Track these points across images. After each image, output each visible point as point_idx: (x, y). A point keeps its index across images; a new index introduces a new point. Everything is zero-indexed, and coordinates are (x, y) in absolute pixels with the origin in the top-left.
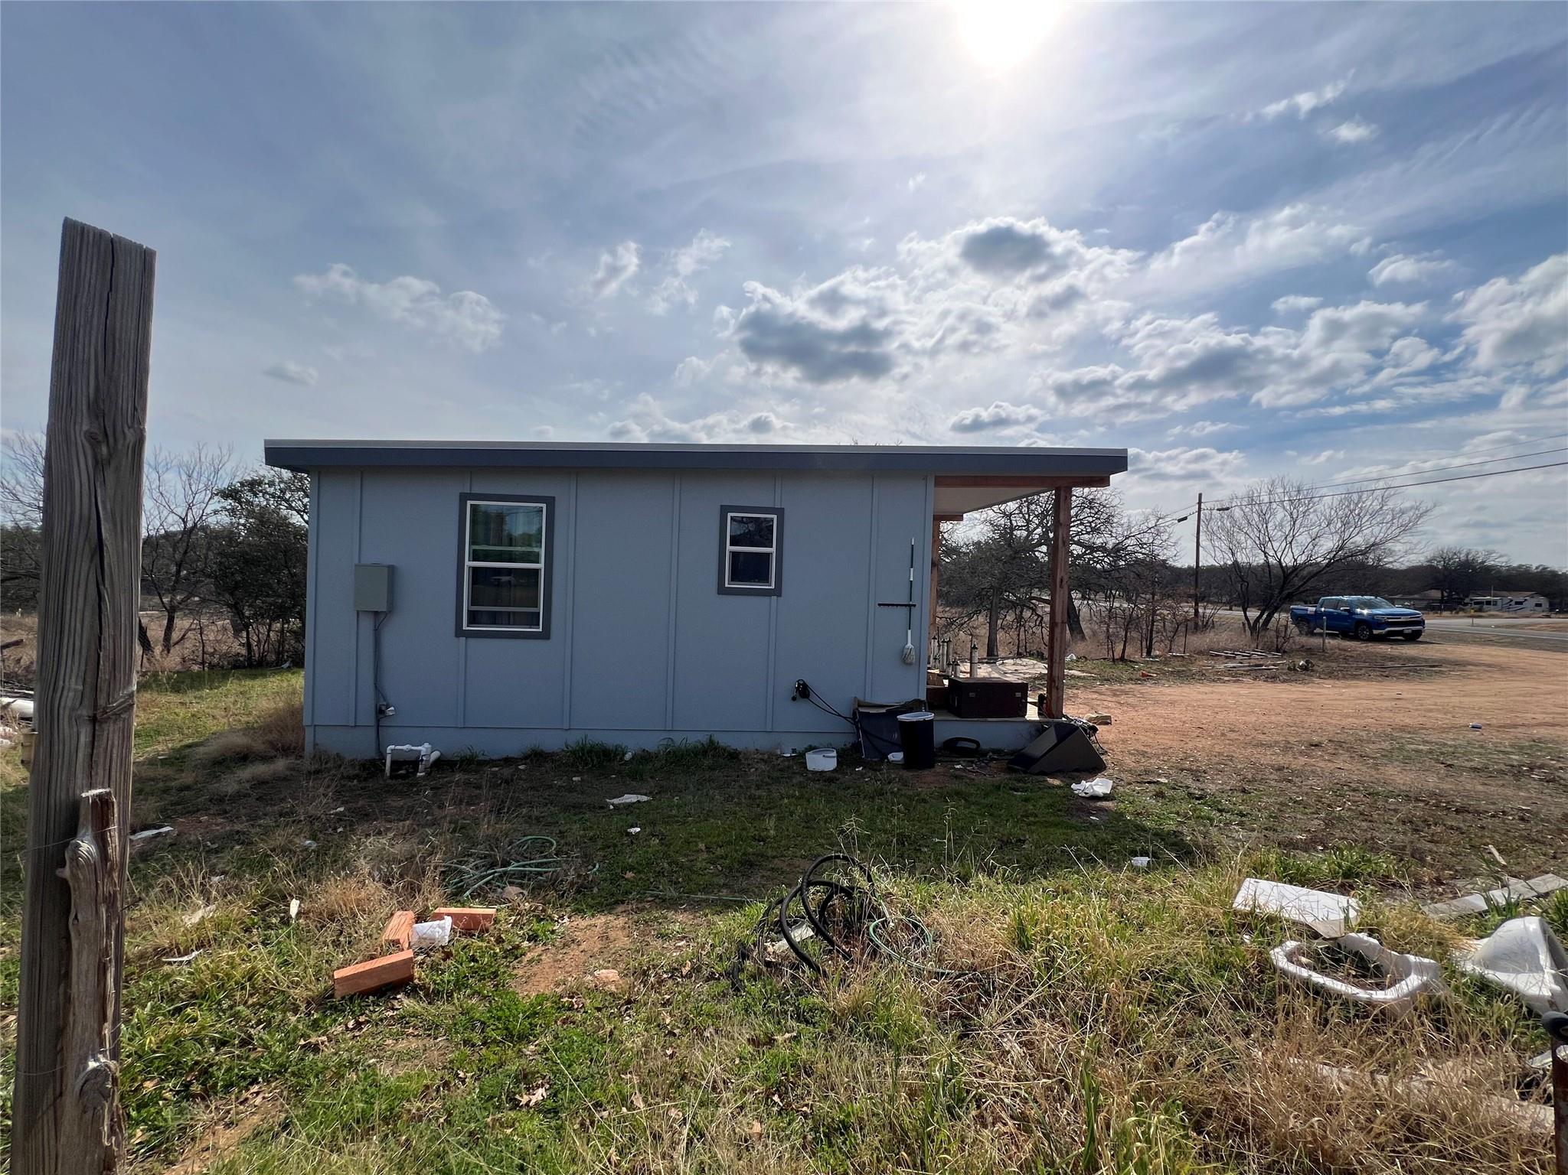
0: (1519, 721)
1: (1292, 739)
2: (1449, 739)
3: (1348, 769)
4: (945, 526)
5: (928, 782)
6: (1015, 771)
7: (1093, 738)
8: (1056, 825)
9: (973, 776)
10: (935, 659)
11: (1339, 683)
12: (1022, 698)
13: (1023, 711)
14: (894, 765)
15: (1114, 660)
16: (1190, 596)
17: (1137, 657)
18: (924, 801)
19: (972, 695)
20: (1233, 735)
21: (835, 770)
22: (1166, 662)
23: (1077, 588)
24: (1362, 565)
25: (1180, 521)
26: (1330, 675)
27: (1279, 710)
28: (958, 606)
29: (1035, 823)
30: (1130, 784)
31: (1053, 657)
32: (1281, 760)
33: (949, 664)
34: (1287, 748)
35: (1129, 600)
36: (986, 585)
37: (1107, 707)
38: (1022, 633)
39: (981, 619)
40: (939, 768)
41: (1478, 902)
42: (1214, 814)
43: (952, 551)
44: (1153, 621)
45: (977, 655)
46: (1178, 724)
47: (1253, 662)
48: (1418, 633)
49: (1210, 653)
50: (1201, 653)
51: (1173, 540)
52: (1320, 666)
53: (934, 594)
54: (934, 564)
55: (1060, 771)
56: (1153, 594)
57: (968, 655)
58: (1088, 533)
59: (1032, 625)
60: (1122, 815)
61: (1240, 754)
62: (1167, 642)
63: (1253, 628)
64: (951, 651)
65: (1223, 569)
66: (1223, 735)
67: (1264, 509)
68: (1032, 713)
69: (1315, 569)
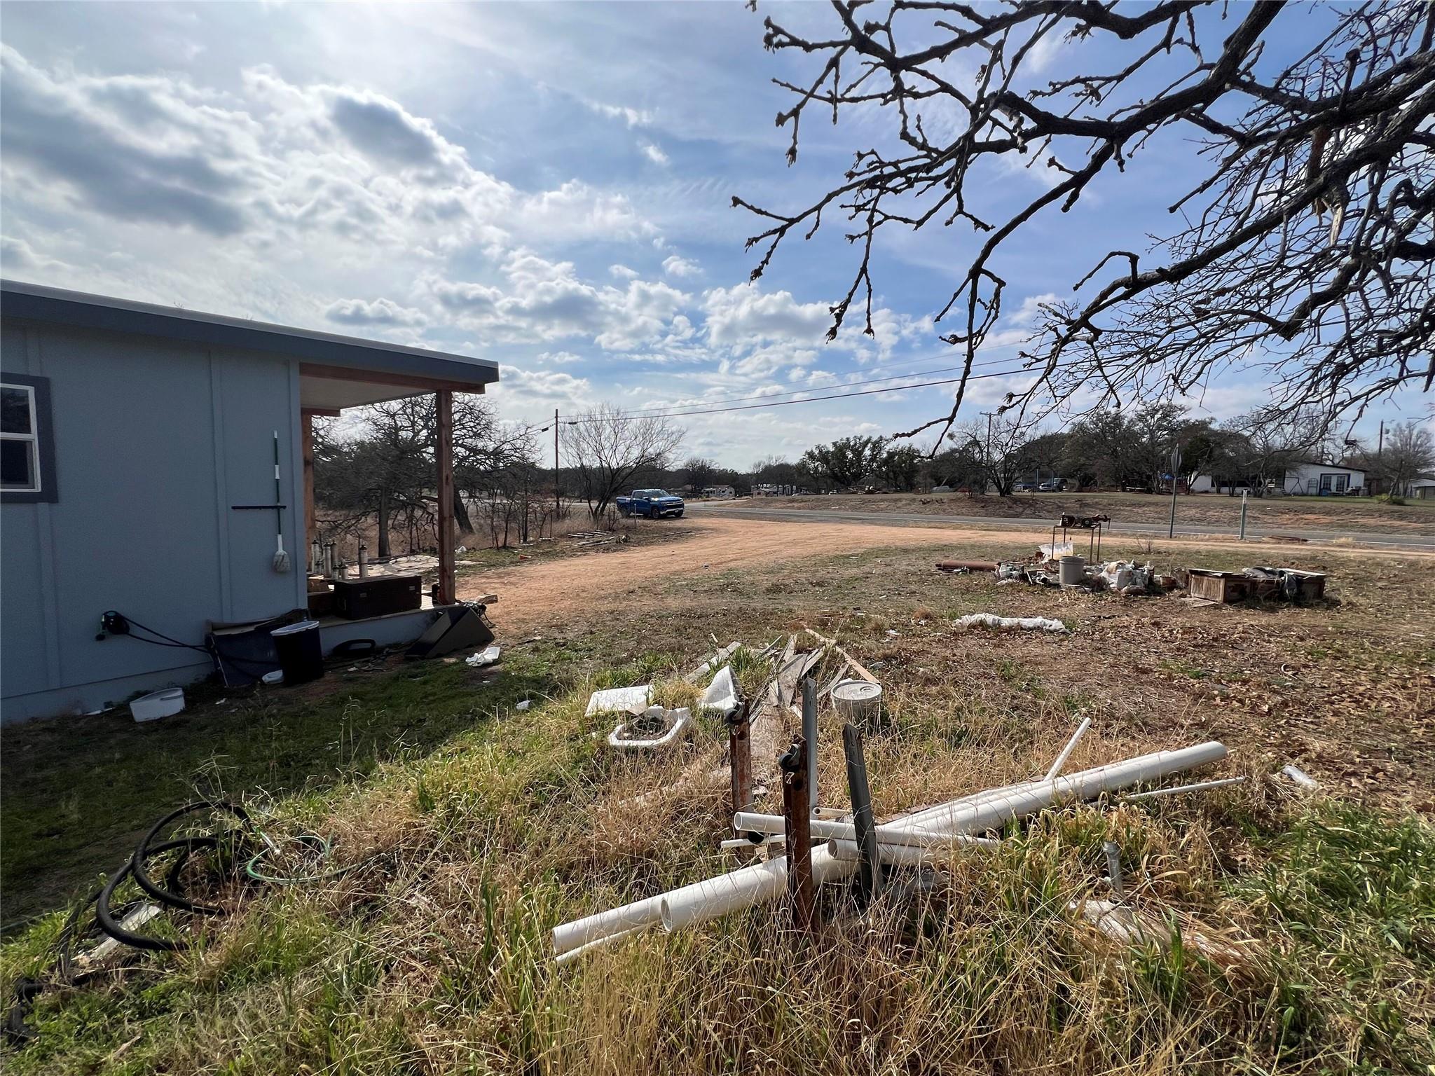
0: (723, 560)
1: (619, 591)
2: (695, 575)
3: (649, 604)
4: (319, 422)
5: (317, 693)
6: (412, 659)
7: (483, 616)
8: (453, 697)
9: (367, 675)
10: (317, 564)
11: (644, 549)
12: (415, 591)
13: (418, 602)
14: (273, 686)
15: (498, 548)
16: (553, 491)
17: (516, 544)
18: (313, 713)
19: (363, 595)
20: (584, 595)
21: (182, 712)
22: (538, 546)
23: (464, 488)
24: (654, 468)
25: (543, 430)
26: (639, 544)
27: (612, 572)
28: (342, 509)
29: (434, 701)
30: (513, 647)
31: (443, 550)
32: (613, 606)
33: (334, 569)
34: (616, 597)
35: (508, 497)
36: (373, 486)
37: (495, 588)
38: (414, 533)
39: (370, 520)
40: (329, 676)
41: (706, 667)
42: (573, 654)
43: (329, 450)
44: (527, 513)
45: (366, 556)
46: (548, 592)
47: (596, 539)
48: (681, 512)
49: (567, 536)
50: (562, 536)
51: (538, 446)
52: (634, 538)
53: (311, 496)
54: (307, 463)
55: (455, 650)
56: (526, 491)
57: (356, 558)
58: (471, 437)
59: (424, 523)
60: (508, 673)
61: (589, 607)
62: (538, 530)
63: (595, 514)
64: (336, 554)
65: (575, 470)
66: (578, 595)
67: (598, 423)
68: (427, 603)
69: (628, 471)
